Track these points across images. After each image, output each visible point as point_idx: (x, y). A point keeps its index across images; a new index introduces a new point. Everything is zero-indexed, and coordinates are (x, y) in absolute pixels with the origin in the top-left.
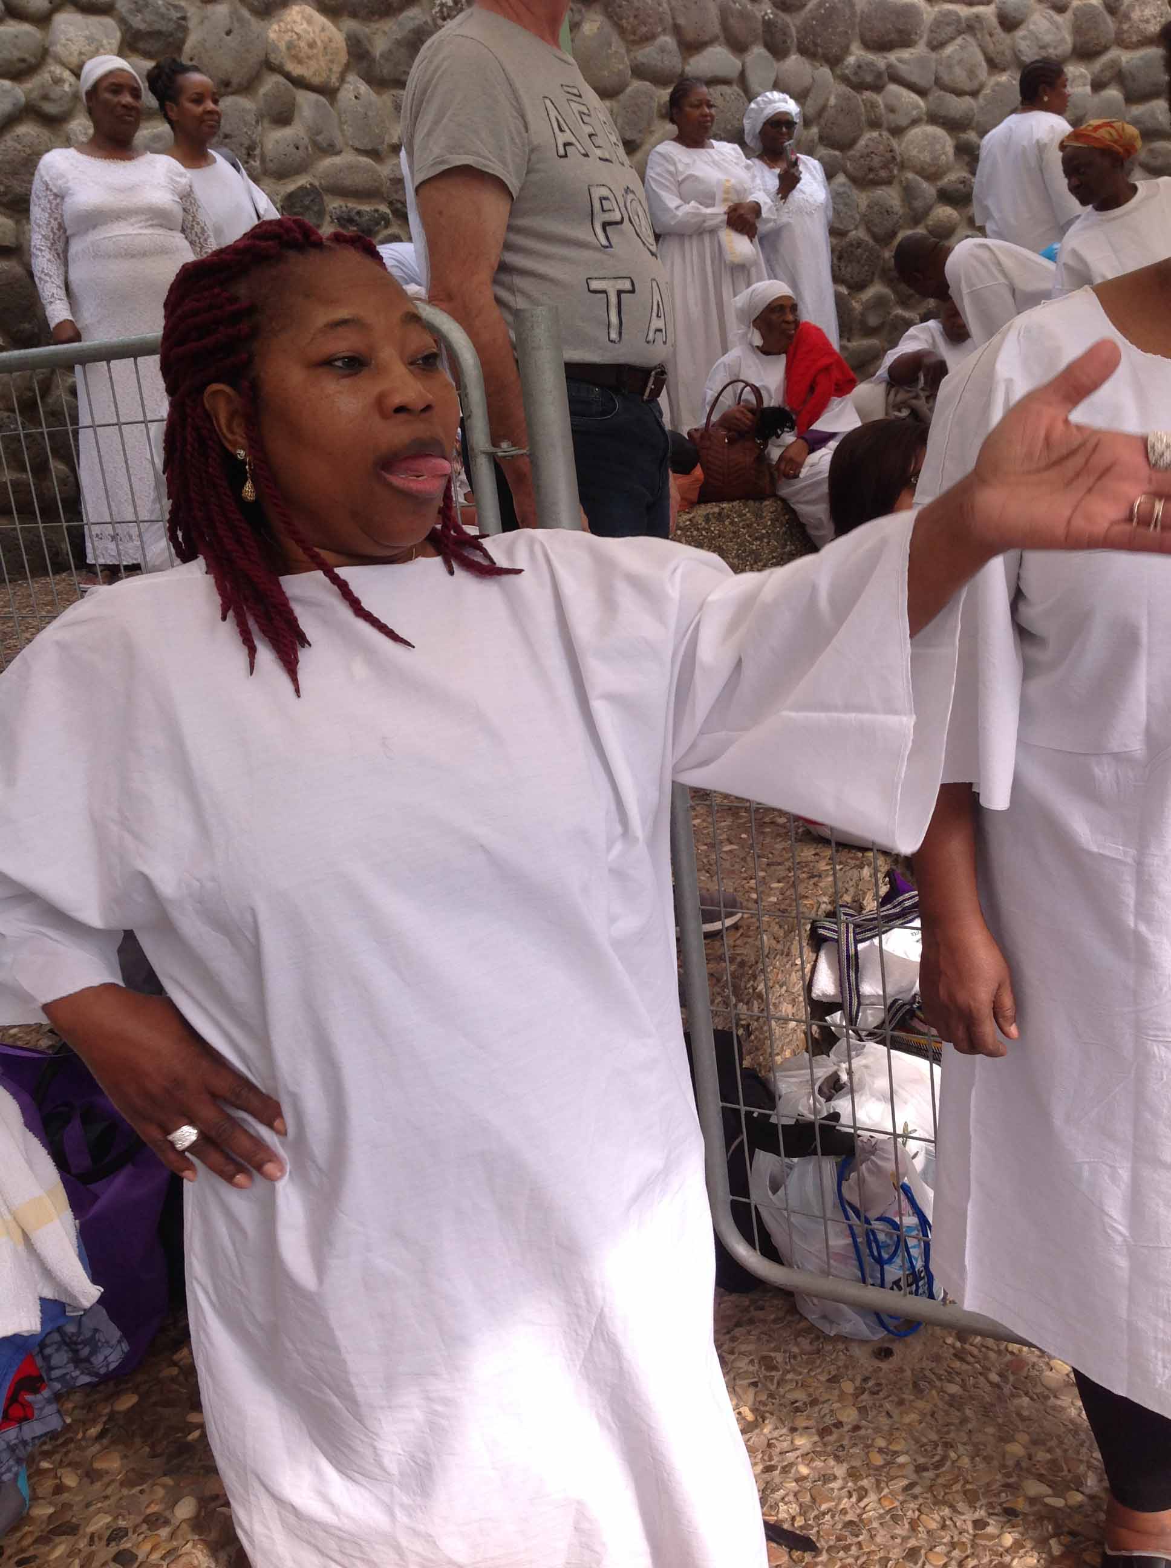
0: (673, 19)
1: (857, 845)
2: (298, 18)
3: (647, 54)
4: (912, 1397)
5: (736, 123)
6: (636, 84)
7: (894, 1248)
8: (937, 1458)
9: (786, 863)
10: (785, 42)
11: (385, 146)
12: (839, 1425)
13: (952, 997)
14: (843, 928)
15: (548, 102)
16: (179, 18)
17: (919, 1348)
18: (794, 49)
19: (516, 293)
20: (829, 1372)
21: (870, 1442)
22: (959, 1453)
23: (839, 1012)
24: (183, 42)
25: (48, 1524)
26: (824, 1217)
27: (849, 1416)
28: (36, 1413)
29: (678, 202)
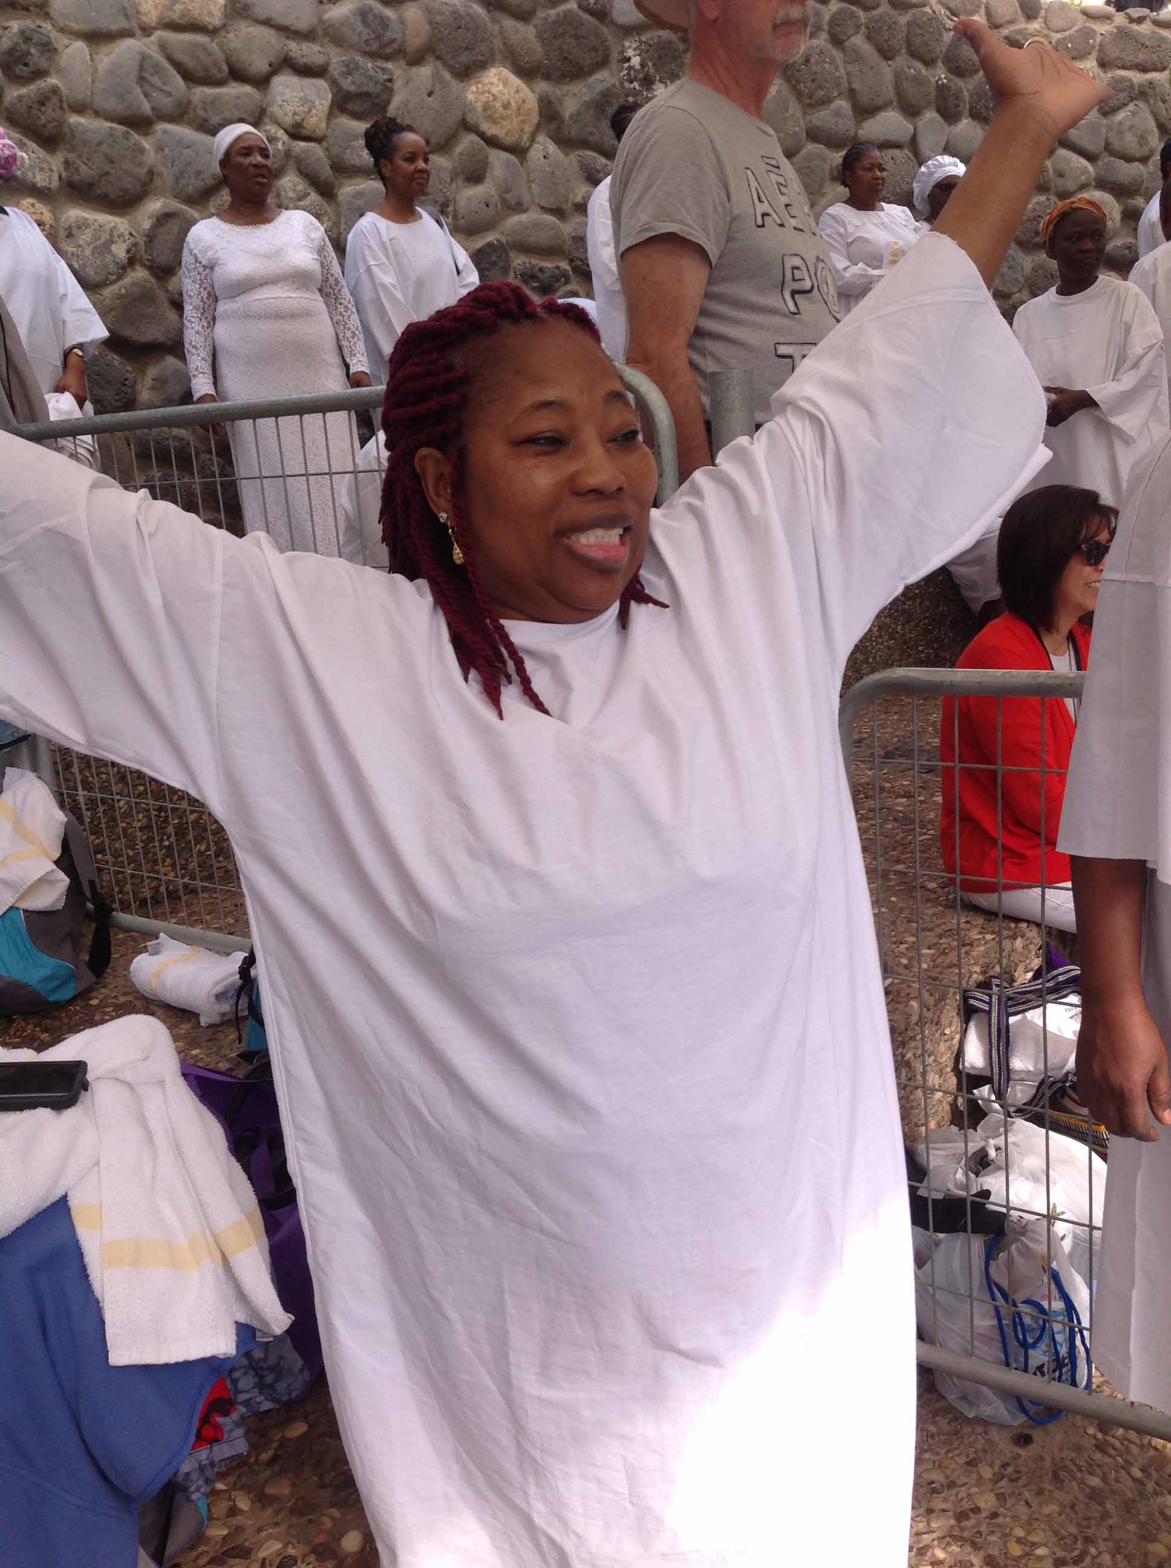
0: (850, 83)
1: (1010, 915)
2: (495, 80)
3: (823, 118)
4: (1051, 1488)
5: (905, 187)
6: (811, 147)
7: (1038, 1334)
8: (1076, 1553)
9: (936, 929)
10: (957, 106)
11: (569, 204)
12: (976, 1510)
13: (1105, 1076)
14: (995, 999)
15: (749, 172)
16: (385, 81)
17: (1059, 1436)
18: (967, 113)
19: (708, 357)
20: (968, 1456)
21: (1008, 1531)
22: (1100, 1550)
23: (987, 1087)
24: (388, 102)
25: (222, 1546)
26: (970, 1296)
27: (987, 1501)
28: (226, 1436)
29: (847, 263)
